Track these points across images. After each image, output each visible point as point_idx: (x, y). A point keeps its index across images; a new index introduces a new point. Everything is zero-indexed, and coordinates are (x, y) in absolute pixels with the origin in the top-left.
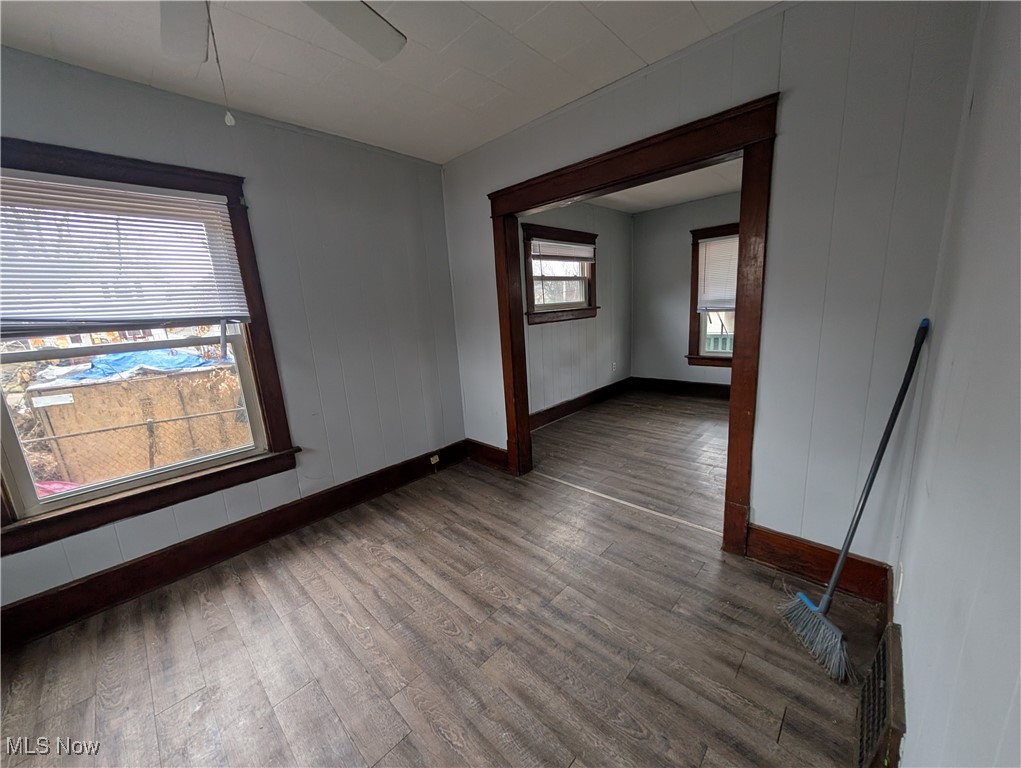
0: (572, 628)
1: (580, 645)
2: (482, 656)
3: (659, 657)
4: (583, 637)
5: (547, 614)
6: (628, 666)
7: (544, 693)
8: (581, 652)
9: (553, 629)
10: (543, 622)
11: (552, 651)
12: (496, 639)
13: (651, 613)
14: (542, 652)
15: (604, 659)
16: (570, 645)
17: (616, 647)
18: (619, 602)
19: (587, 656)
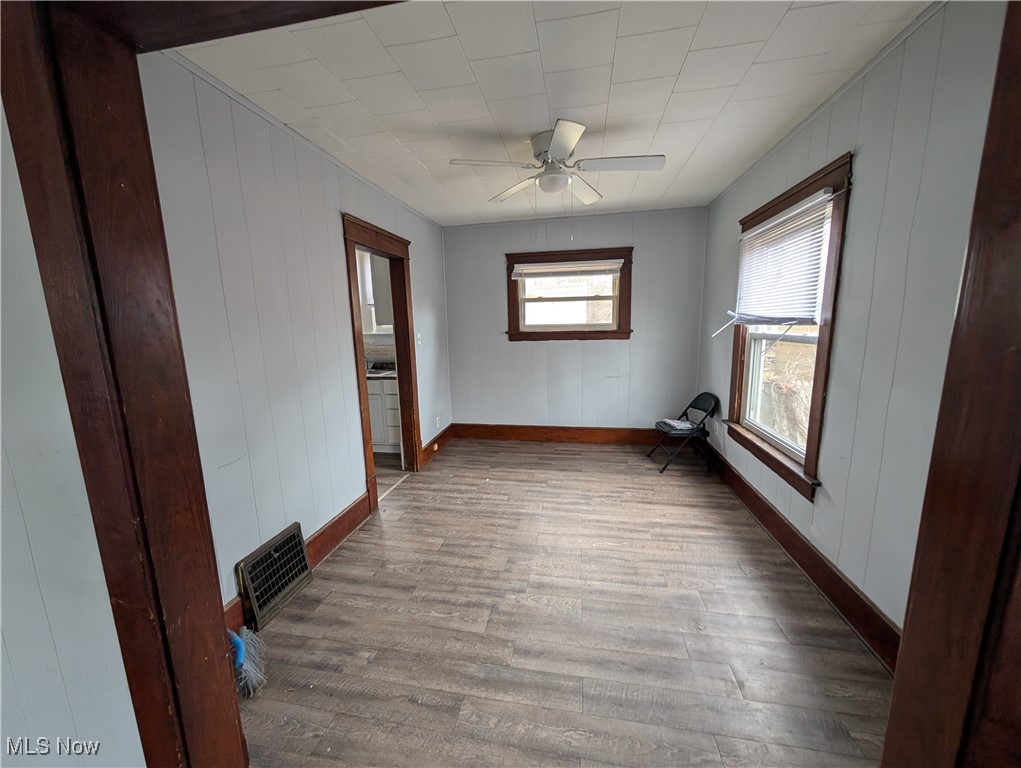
0: (462, 599)
1: (453, 592)
2: (510, 561)
3: (394, 607)
4: (453, 597)
5: (488, 600)
6: (417, 593)
7: (465, 562)
8: (451, 588)
9: (477, 593)
10: (488, 594)
11: (469, 581)
12: (511, 572)
13: (398, 638)
14: (476, 578)
15: (433, 590)
16: (460, 588)
17: (427, 600)
18: (429, 637)
19: (445, 587)
